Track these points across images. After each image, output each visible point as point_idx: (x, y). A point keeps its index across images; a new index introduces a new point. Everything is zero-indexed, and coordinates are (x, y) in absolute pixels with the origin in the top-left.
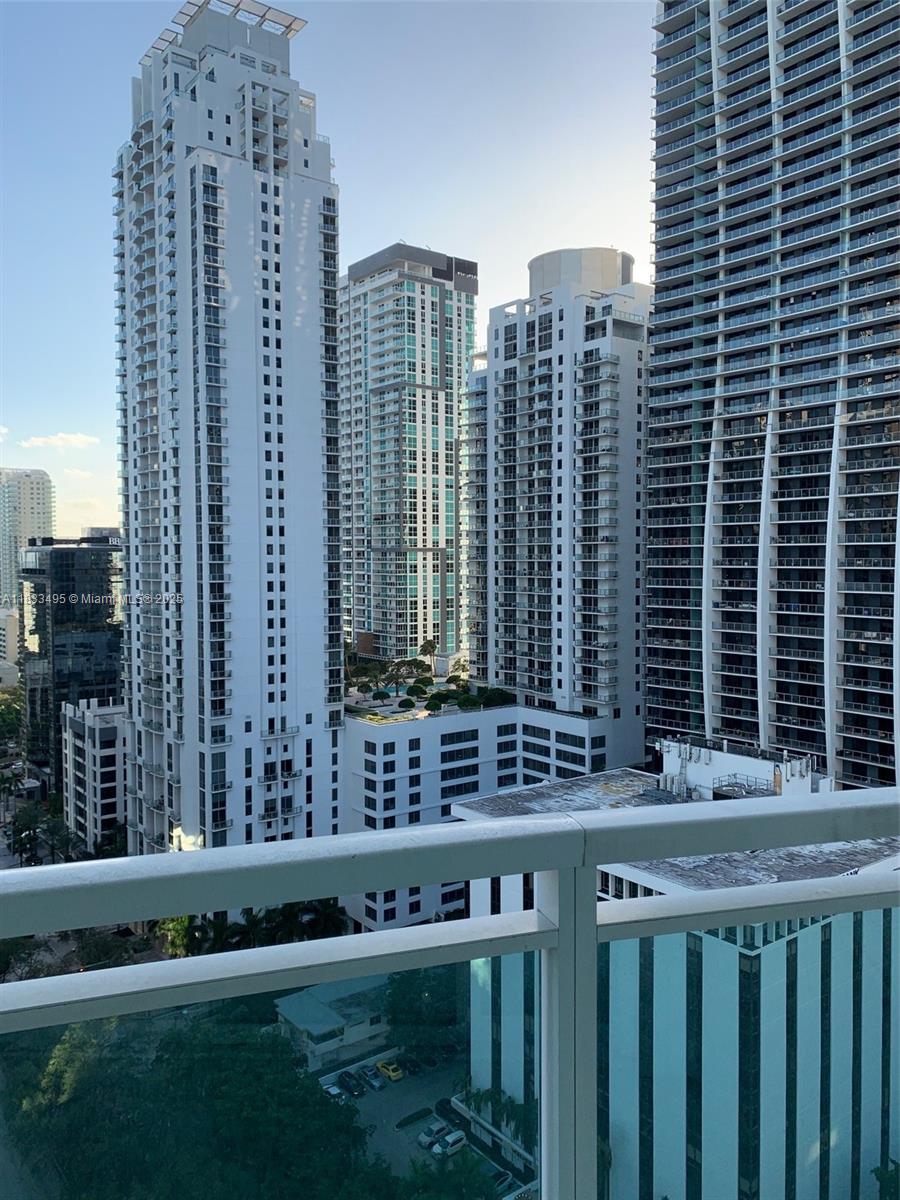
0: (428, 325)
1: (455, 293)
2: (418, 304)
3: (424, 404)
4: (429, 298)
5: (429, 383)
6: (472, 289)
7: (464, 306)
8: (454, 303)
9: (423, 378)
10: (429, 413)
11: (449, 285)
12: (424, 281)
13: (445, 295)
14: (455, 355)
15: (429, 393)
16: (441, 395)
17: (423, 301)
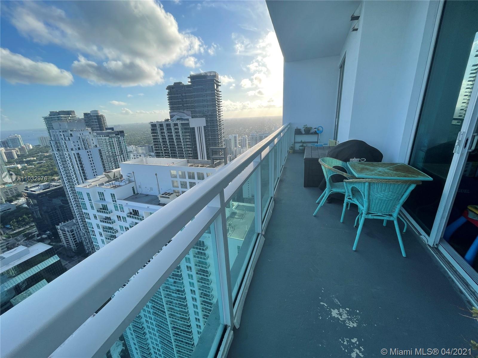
0: (117, 144)
1: (120, 137)
2: (114, 141)
3: (119, 158)
4: (116, 140)
5: (119, 154)
6: (123, 136)
7: (123, 139)
8: (121, 139)
9: (118, 154)
10: (120, 159)
11: (119, 136)
12: (114, 137)
13: (119, 138)
14: (123, 148)
15: (119, 156)
16: (122, 156)
17: (115, 141)
